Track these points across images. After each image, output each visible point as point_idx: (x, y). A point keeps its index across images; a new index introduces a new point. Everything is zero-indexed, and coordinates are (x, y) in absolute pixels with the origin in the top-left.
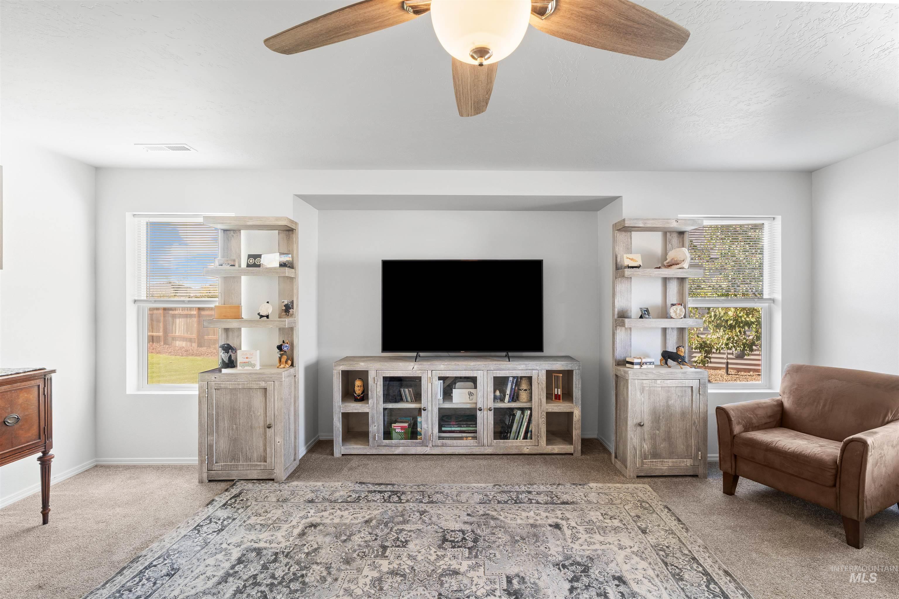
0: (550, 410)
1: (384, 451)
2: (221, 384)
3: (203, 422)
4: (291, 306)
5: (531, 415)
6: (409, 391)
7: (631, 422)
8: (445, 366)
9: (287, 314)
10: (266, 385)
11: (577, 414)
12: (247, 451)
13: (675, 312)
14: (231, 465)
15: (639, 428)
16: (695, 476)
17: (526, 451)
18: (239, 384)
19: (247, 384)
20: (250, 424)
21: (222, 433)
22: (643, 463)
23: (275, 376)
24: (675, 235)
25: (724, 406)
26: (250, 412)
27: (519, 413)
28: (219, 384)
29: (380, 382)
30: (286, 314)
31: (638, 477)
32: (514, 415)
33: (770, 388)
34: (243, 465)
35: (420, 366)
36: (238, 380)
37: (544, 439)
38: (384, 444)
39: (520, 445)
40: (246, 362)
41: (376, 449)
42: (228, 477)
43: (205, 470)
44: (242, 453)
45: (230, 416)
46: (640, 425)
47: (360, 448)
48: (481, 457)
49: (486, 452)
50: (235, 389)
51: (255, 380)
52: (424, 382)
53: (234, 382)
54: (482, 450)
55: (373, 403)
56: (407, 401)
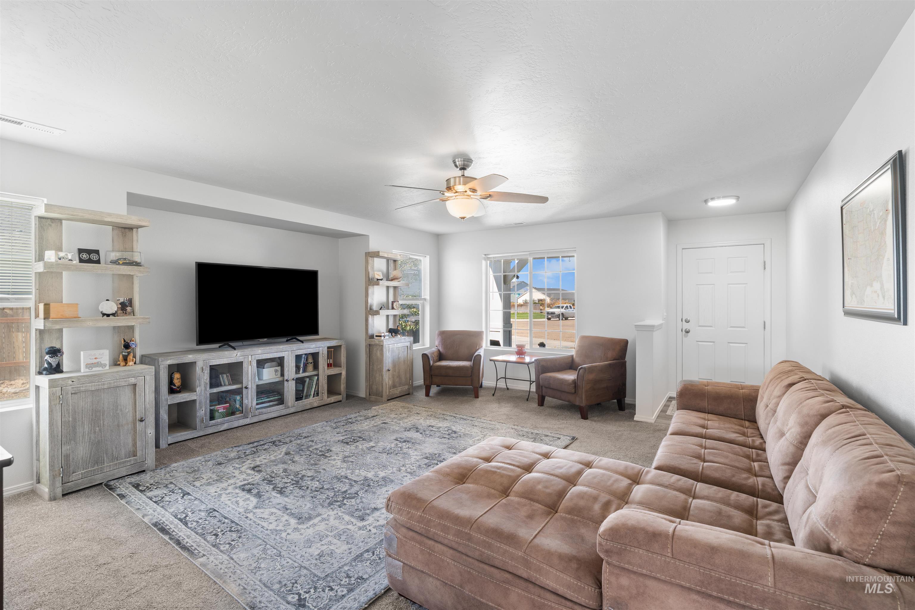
0: (329, 374)
1: (210, 431)
2: (80, 387)
3: (55, 432)
4: (127, 304)
5: (318, 379)
6: (227, 376)
7: (385, 369)
8: (262, 351)
9: (125, 312)
10: (135, 381)
11: (344, 373)
12: (113, 451)
13: (396, 306)
14: (95, 470)
15: (388, 372)
16: (409, 394)
17: (316, 405)
18: (104, 384)
19: (114, 382)
20: (116, 423)
21: (81, 438)
22: (390, 392)
23: (146, 370)
24: (392, 261)
25: (425, 352)
26: (117, 410)
27: (307, 380)
28: (77, 387)
29: (207, 372)
30: (123, 312)
31: (388, 400)
32: (305, 381)
33: (424, 346)
34: (110, 465)
35: (242, 353)
36: (103, 380)
37: (326, 394)
38: (210, 425)
39: (312, 401)
40: (94, 363)
41: (203, 430)
42: (91, 483)
43: (58, 484)
44: (107, 454)
45: (92, 420)
46: (389, 370)
47: (188, 434)
48: (289, 416)
49: (290, 412)
50: (98, 390)
51: (123, 377)
52: (245, 365)
53: (98, 383)
54: (288, 411)
55: (201, 390)
56: (225, 385)
